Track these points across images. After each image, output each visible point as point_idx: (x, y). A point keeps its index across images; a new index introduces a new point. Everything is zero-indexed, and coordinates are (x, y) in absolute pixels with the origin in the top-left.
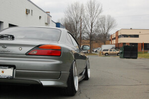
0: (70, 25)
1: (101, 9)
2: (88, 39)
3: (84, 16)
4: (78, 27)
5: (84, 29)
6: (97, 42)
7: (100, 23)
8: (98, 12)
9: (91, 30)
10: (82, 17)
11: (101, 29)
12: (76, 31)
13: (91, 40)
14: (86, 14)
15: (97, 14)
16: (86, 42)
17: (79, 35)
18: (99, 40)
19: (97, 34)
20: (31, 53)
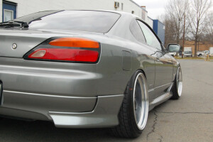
0: (172, 22)
1: (211, 3)
2: (193, 40)
3: (188, 12)
4: (181, 25)
5: (189, 28)
6: (204, 44)
7: (209, 20)
8: (207, 6)
9: (197, 29)
10: (186, 13)
11: (209, 27)
12: (178, 29)
13: (196, 41)
14: (191, 9)
15: (205, 10)
16: (191, 43)
17: (181, 35)
18: (207, 41)
19: (205, 33)
20: (33, 56)
